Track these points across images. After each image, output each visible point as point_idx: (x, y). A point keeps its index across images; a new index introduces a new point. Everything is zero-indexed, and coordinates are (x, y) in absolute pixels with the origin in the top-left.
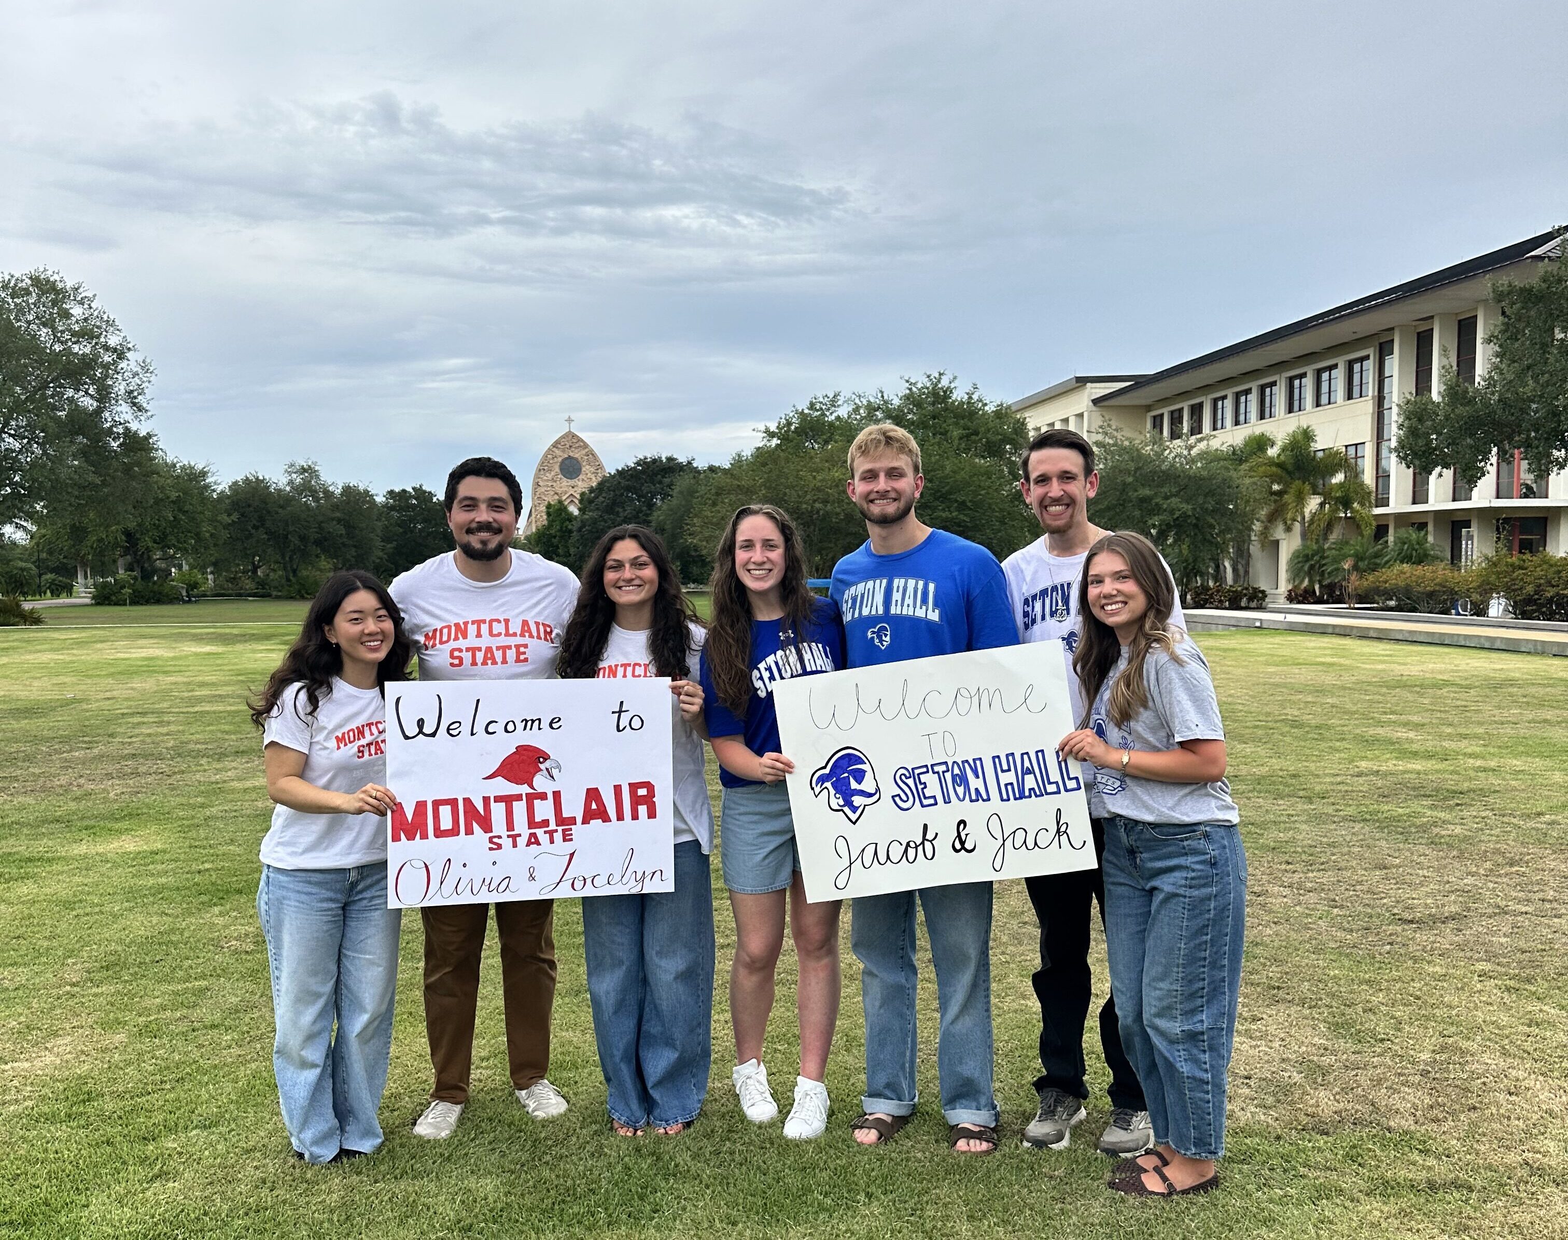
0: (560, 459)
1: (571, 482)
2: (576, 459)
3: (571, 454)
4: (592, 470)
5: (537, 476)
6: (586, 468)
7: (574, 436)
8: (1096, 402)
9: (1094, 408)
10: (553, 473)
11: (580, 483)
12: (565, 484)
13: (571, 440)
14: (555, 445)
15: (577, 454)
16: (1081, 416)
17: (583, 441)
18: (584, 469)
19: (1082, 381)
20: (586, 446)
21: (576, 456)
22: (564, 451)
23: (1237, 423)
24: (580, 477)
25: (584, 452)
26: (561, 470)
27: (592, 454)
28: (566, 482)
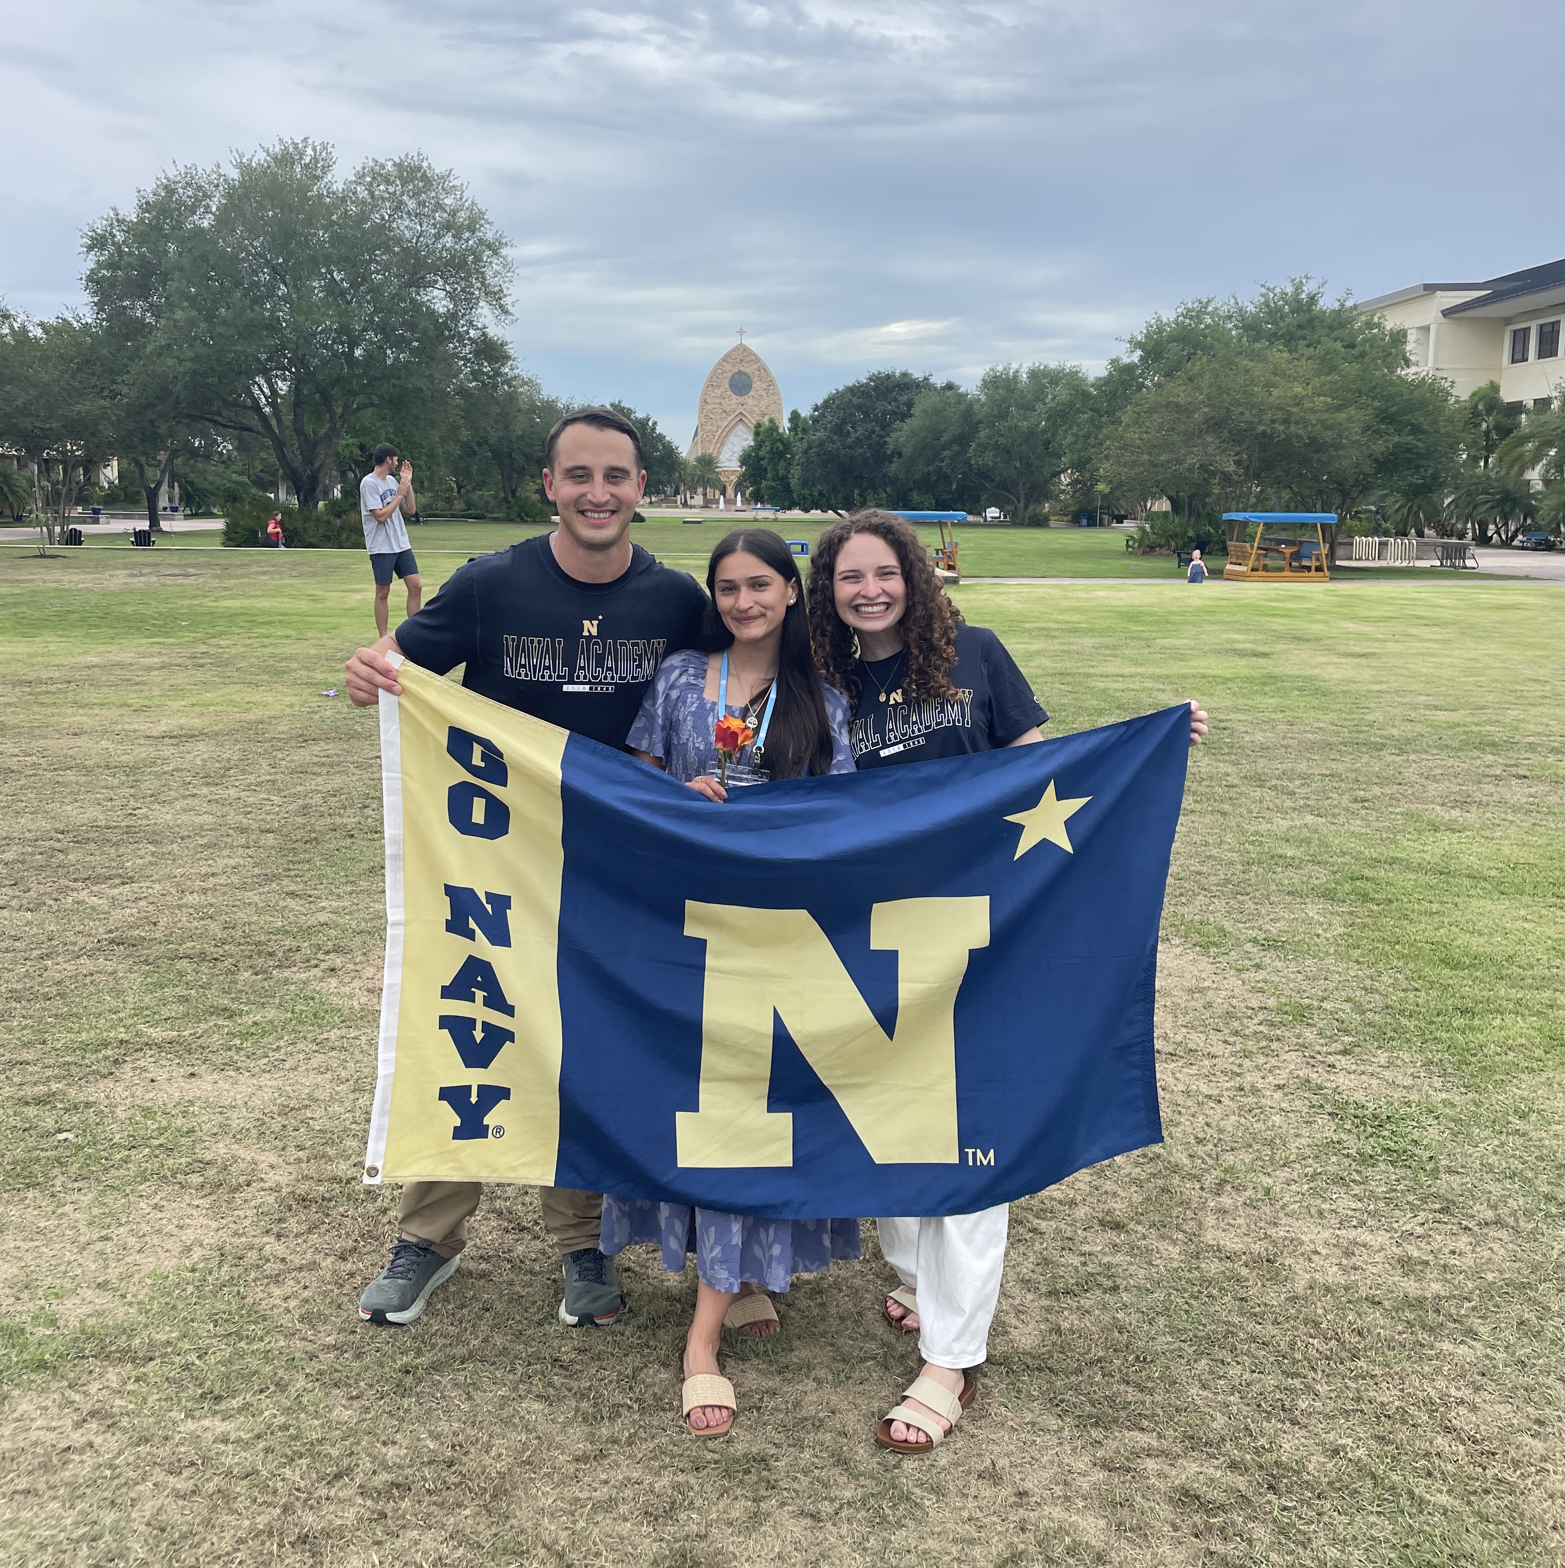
0: (730, 374)
1: (741, 399)
2: (745, 374)
3: (742, 369)
4: (764, 386)
5: (705, 393)
6: (757, 384)
7: (746, 349)
8: (1446, 313)
9: (1444, 320)
10: (722, 389)
11: (750, 401)
12: (734, 401)
13: (743, 355)
14: (725, 359)
15: (748, 369)
16: (1426, 329)
17: (754, 354)
18: (754, 386)
19: (1431, 288)
20: (758, 360)
21: (747, 371)
22: (734, 365)
24: (751, 393)
25: (755, 367)
26: (731, 386)
27: (763, 369)
28: (735, 399)
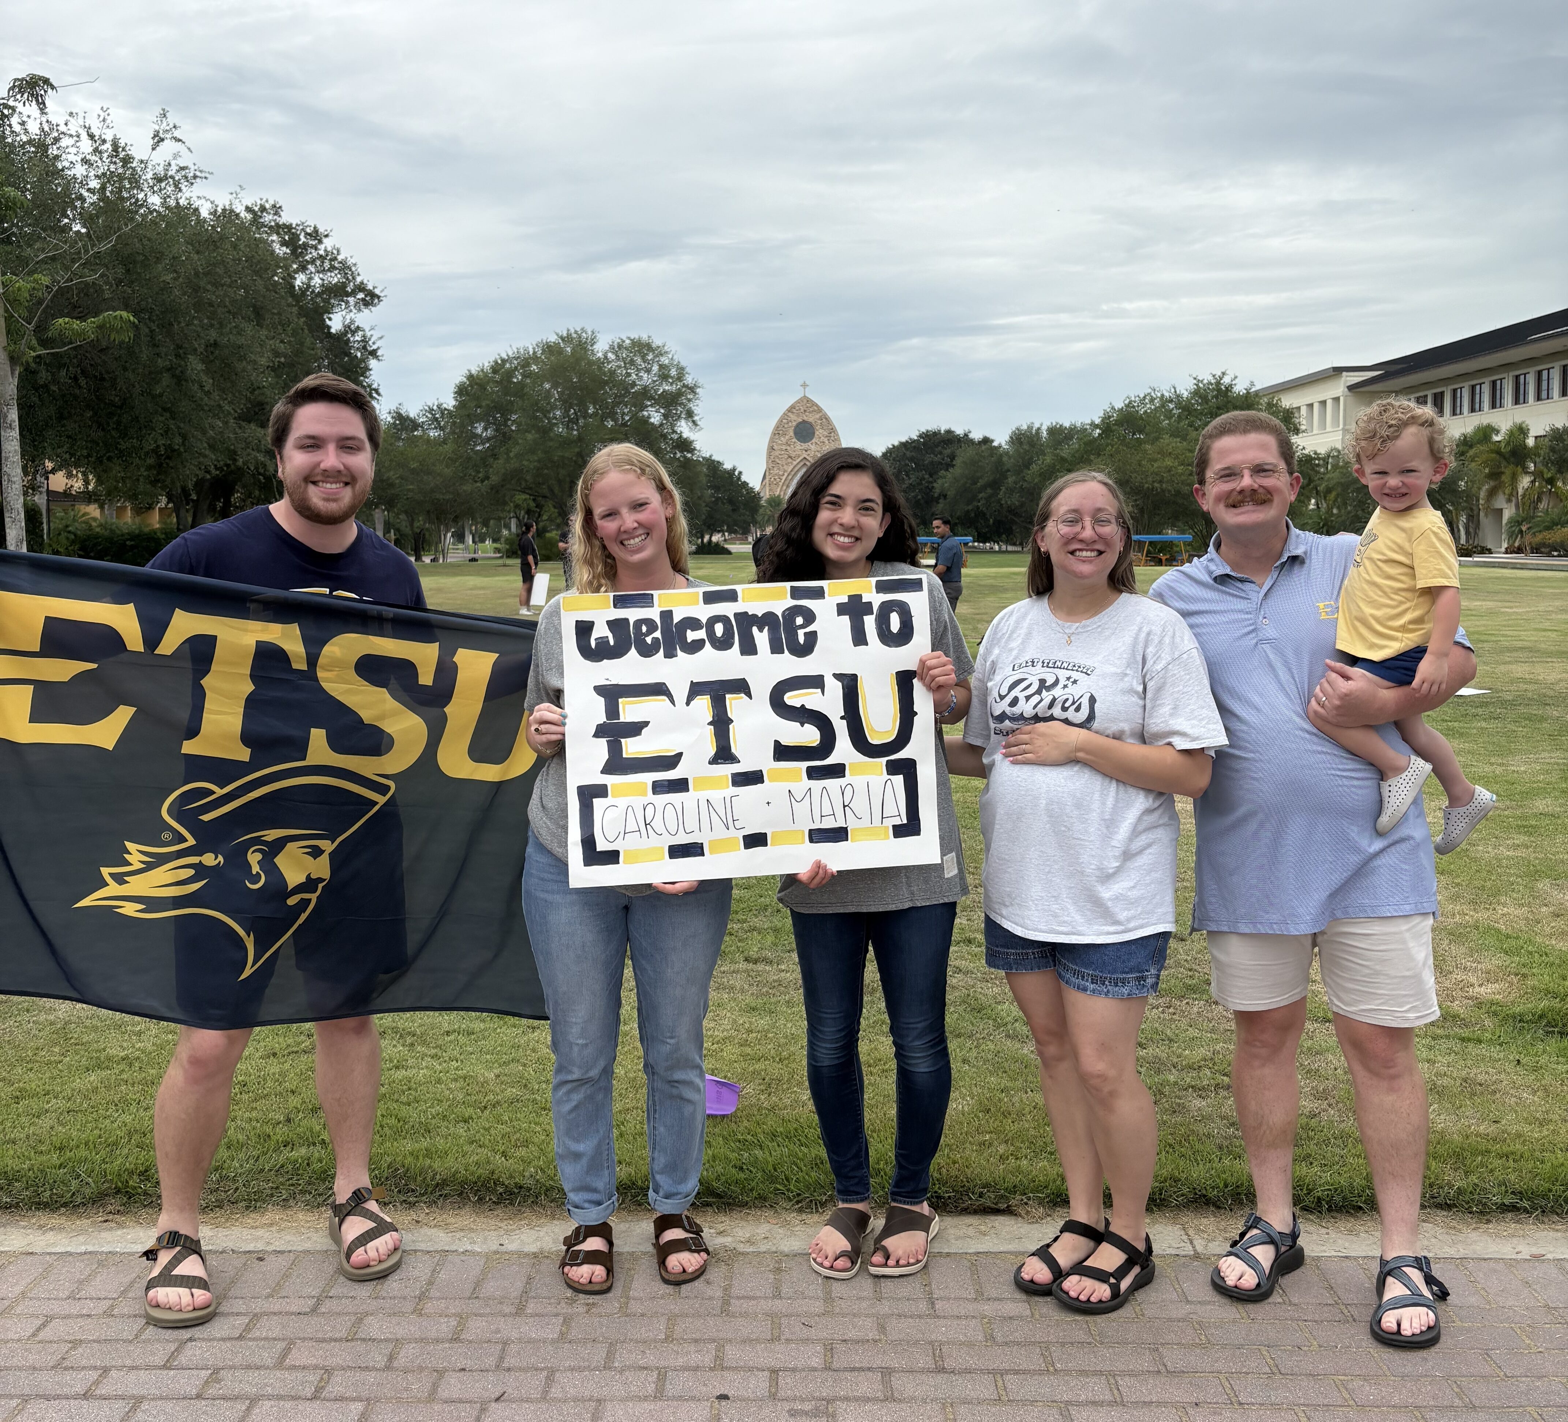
0: (794, 424)
1: (805, 446)
2: (808, 423)
3: (805, 418)
4: (826, 433)
5: (772, 440)
6: (820, 432)
7: (809, 400)
8: (1351, 388)
9: (1349, 394)
10: (787, 437)
11: (813, 447)
13: (806, 404)
14: (791, 410)
15: (811, 418)
16: (1336, 400)
17: (817, 405)
18: (817, 433)
19: (1338, 371)
20: (820, 410)
22: (798, 415)
23: (1473, 410)
24: (814, 441)
25: (818, 416)
26: (796, 433)
27: (825, 418)
28: (799, 446)
